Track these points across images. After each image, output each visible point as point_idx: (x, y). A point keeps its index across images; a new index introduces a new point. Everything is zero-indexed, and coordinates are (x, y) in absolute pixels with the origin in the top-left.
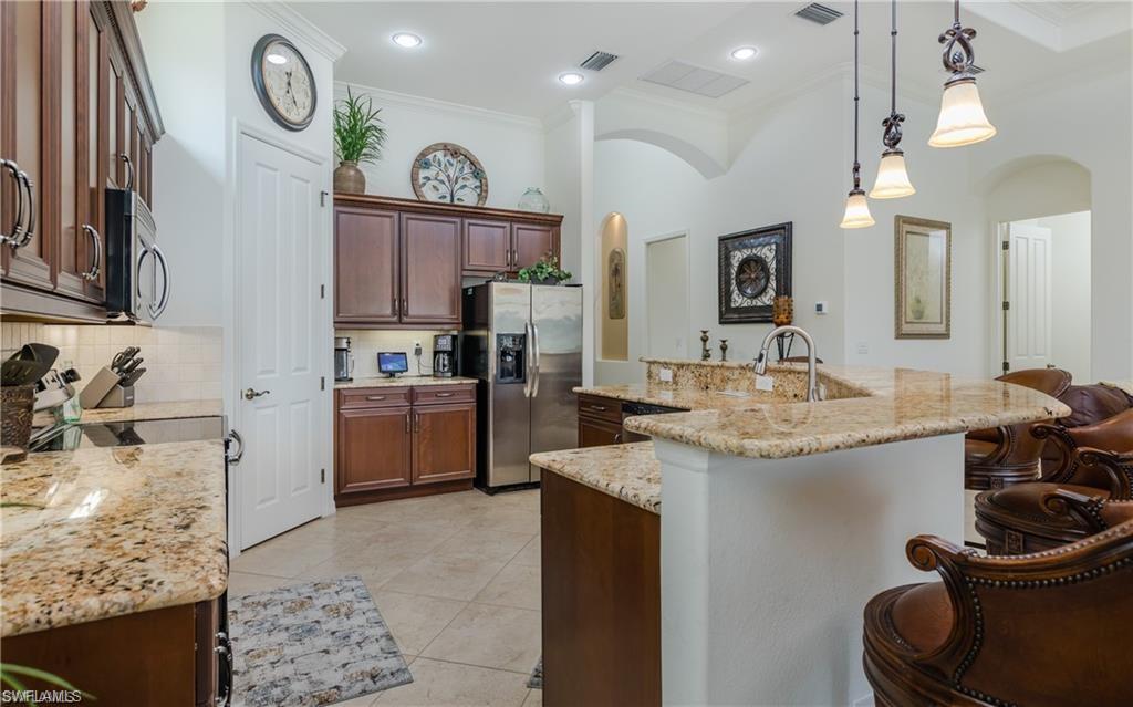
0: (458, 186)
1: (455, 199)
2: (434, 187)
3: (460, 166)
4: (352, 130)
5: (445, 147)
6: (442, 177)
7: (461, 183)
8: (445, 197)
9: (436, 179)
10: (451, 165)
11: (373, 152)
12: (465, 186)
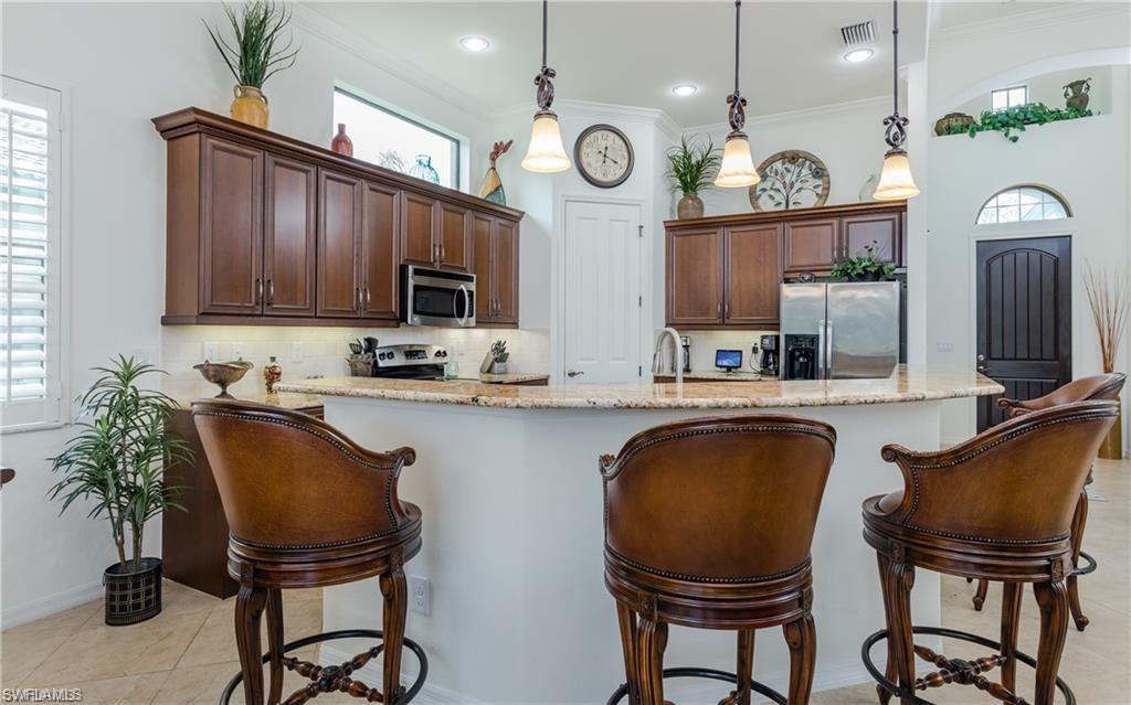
0: (794, 190)
1: (791, 203)
2: (770, 196)
3: (797, 170)
4: (687, 166)
5: (783, 156)
6: (778, 185)
7: (797, 186)
8: (779, 204)
9: (771, 188)
10: (788, 171)
11: (708, 180)
12: (801, 189)
